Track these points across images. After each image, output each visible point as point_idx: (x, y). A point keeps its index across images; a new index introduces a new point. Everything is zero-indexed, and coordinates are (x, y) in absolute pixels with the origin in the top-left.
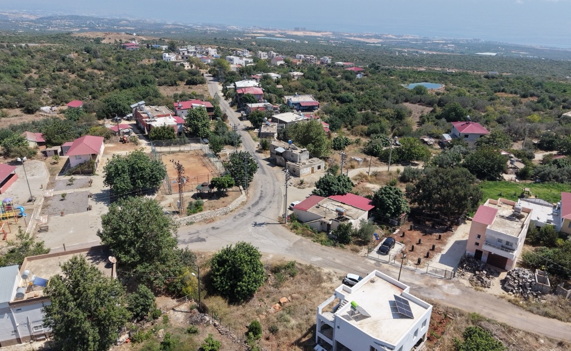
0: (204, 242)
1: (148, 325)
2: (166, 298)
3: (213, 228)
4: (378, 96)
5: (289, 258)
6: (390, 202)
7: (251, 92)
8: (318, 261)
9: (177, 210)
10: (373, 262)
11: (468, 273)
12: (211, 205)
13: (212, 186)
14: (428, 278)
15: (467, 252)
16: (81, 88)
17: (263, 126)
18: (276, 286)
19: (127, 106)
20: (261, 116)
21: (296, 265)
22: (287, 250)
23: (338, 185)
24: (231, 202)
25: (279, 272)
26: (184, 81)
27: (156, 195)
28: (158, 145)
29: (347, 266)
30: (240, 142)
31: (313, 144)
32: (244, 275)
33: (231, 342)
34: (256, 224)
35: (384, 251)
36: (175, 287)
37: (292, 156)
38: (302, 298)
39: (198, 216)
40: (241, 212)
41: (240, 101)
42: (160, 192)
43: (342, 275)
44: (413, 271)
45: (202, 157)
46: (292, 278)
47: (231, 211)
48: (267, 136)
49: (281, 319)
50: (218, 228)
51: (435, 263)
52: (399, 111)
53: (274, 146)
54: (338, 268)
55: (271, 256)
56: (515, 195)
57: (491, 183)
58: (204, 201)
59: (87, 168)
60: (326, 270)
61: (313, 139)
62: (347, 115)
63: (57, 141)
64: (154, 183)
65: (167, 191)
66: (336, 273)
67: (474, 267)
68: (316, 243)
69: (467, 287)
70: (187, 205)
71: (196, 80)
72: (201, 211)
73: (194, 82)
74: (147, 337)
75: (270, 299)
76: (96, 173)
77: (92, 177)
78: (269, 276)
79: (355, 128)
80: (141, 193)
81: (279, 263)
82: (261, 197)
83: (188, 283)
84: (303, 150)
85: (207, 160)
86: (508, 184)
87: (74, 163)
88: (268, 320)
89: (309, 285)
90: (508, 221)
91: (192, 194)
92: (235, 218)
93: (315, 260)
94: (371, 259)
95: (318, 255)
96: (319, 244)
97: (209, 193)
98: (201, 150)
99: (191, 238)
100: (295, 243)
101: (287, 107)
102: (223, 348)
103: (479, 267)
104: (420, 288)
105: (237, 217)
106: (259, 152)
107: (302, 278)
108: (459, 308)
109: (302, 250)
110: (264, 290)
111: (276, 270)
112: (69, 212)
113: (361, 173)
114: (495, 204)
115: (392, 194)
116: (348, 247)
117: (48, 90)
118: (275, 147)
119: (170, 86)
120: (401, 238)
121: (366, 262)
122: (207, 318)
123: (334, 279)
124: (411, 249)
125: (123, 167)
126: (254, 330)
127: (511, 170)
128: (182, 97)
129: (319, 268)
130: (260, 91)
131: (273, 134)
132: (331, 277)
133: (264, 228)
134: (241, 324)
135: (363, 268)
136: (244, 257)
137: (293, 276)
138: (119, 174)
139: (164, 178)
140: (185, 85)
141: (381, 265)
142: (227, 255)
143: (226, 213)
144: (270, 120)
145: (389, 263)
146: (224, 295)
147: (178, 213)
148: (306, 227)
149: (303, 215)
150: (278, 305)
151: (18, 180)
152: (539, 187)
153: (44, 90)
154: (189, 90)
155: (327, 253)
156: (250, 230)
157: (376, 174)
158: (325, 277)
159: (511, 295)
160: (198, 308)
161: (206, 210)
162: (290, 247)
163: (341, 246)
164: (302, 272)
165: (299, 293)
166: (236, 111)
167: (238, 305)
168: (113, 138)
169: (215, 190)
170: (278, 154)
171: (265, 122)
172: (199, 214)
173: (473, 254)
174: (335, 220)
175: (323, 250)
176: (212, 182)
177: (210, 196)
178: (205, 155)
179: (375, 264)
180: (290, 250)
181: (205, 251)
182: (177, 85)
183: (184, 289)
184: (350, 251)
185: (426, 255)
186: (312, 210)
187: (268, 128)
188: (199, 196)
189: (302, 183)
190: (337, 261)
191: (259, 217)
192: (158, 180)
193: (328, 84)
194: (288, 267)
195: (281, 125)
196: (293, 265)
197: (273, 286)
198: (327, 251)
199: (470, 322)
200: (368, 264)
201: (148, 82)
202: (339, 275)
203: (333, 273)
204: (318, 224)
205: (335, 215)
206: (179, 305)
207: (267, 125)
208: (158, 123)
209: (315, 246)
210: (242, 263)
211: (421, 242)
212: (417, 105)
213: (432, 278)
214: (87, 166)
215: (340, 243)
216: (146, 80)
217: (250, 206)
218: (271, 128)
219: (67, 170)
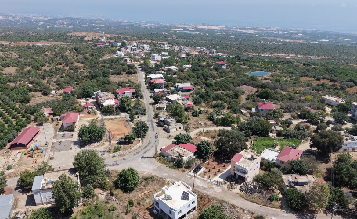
0: (118, 166)
1: (90, 199)
2: (98, 189)
3: (124, 159)
4: (228, 82)
5: (154, 174)
6: (204, 148)
7: (157, 82)
8: (165, 175)
9: (109, 150)
10: (189, 176)
11: (228, 183)
12: (124, 147)
13: (125, 139)
14: (210, 184)
15: (231, 173)
17: (159, 103)
18: (144, 186)
19: (92, 91)
20: (159, 98)
21: (155, 177)
22: (153, 170)
23: (183, 139)
24: (134, 146)
26: (125, 72)
27: (101, 142)
28: (104, 115)
30: (145, 113)
31: (178, 116)
32: (129, 181)
33: (121, 207)
34: (143, 158)
35: (195, 172)
36: (102, 185)
37: (168, 122)
38: (154, 191)
39: (118, 153)
40: (138, 151)
41: (152, 86)
42: (103, 141)
44: (205, 181)
45: (125, 122)
46: (152, 183)
47: (133, 151)
48: (160, 109)
49: (143, 199)
50: (126, 159)
51: (217, 178)
52: (236, 92)
54: (173, 179)
55: (146, 173)
56: (270, 145)
57: (262, 138)
58: (122, 146)
59: (71, 129)
60: (168, 180)
61: (178, 114)
62: (206, 95)
63: (58, 114)
64: (99, 137)
65: (106, 140)
67: (231, 180)
68: (167, 167)
69: (225, 189)
70: (113, 148)
71: (132, 71)
72: (119, 151)
73: (130, 72)
74: (90, 204)
75: (141, 191)
76: (75, 130)
77: (73, 133)
78: (143, 181)
79: (208, 103)
80: (94, 141)
81: (148, 176)
82: (149, 144)
83: (107, 184)
84: (173, 119)
85: (127, 124)
86: (272, 139)
87: (65, 126)
88: (137, 199)
89: (159, 186)
90: (249, 161)
91: (117, 142)
92: (134, 154)
93: (164, 175)
94: (189, 175)
95: (166, 173)
96: (168, 168)
97: (125, 142)
98: (126, 117)
99: (113, 163)
100: (158, 167)
101: (177, 90)
102: (117, 209)
103: (233, 180)
104: (205, 188)
105: (135, 154)
106: (154, 118)
107: (156, 183)
109: (160, 170)
110: (139, 187)
111: (146, 179)
112: (62, 150)
114: (246, 152)
115: (205, 145)
116: (181, 169)
118: (160, 117)
119: (117, 75)
120: (207, 166)
121: (186, 176)
122: (113, 198)
124: (209, 171)
125: (86, 131)
126: (131, 203)
127: (275, 131)
128: (121, 85)
129: (165, 179)
130: (162, 81)
131: (164, 108)
132: (169, 183)
133: (146, 159)
134: (127, 201)
136: (129, 174)
137: (152, 182)
138: (84, 134)
139: (105, 134)
140: (126, 74)
141: (192, 178)
142: (123, 173)
143: (131, 152)
144: (165, 98)
145: (196, 177)
146: (122, 189)
147: (109, 151)
148: (165, 159)
149: (165, 154)
150: (143, 194)
151: (41, 134)
152: (285, 141)
154: (128, 77)
155: (171, 172)
156: (140, 160)
157: (207, 132)
158: (166, 183)
160: (110, 194)
161: (121, 151)
163: (178, 169)
164: (157, 180)
165: (153, 189)
166: (149, 92)
167: (127, 193)
168: (84, 111)
169: (127, 140)
170: (161, 121)
172: (118, 152)
173: (233, 174)
174: (177, 157)
175: (169, 170)
176: (125, 137)
177: (125, 143)
178: (127, 121)
180: (155, 170)
181: (118, 170)
182: (121, 75)
183: (105, 186)
184: (181, 171)
185: (214, 174)
186: (169, 152)
187: (162, 104)
188: (119, 143)
189: (170, 136)
190: (174, 176)
191: (145, 154)
192: (101, 136)
193: (202, 74)
194: (151, 178)
195: (169, 102)
196: (153, 177)
198: (171, 171)
201: (106, 74)
202: (173, 182)
203: (170, 181)
204: (170, 158)
205: (177, 155)
206: (103, 192)
207: (161, 102)
208: (106, 103)
210: (128, 176)
211: (215, 167)
212: (250, 87)
213: (212, 184)
214: (71, 128)
215: (177, 167)
216: (105, 72)
217: (143, 148)
218: (163, 104)
219: (62, 129)
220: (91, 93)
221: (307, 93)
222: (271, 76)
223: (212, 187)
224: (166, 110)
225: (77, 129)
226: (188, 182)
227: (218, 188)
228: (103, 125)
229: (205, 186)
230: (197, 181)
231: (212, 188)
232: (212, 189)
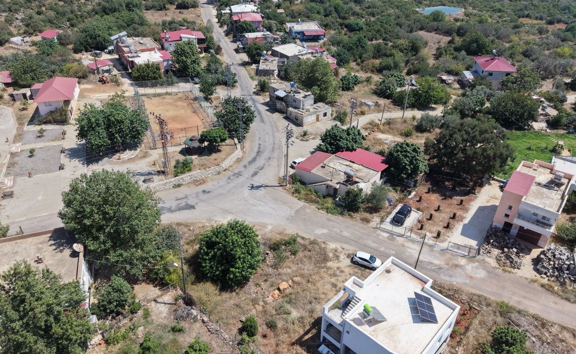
0: (193, 210)
1: (126, 321)
2: (147, 286)
3: (204, 192)
4: (390, 23)
5: (291, 230)
6: (406, 161)
7: (248, 19)
8: (323, 234)
9: (163, 169)
10: (386, 235)
11: (495, 250)
12: (201, 162)
13: (201, 141)
14: (449, 256)
15: (494, 224)
16: (57, 13)
17: (261, 61)
18: (275, 266)
19: (107, 37)
20: (259, 49)
21: (299, 240)
22: (287, 219)
23: (347, 140)
24: (225, 159)
25: (279, 249)
26: (174, 4)
27: (139, 149)
28: (141, 86)
29: (355, 239)
30: (235, 82)
31: (319, 86)
32: (238, 260)
33: (221, 343)
34: (252, 187)
35: (398, 221)
36: (157, 274)
37: (295, 101)
38: (304, 282)
39: (186, 177)
40: (236, 171)
41: (237, 29)
42: (143, 145)
43: (351, 252)
44: (432, 247)
45: (192, 102)
46: (293, 257)
47: (225, 170)
48: (266, 73)
49: (281, 311)
50: (209, 192)
51: (456, 236)
52: (415, 42)
53: (273, 88)
54: (346, 243)
55: (270, 227)
56: (546, 148)
57: (518, 133)
58: (194, 157)
59: (59, 117)
60: (332, 246)
61: (319, 80)
62: (357, 47)
63: (25, 83)
64: (134, 137)
65: (152, 145)
66: (343, 249)
67: (502, 243)
68: (321, 211)
69: (493, 267)
70: (173, 163)
71: (187, 3)
72: (190, 170)
73: (185, 5)
74: (124, 338)
75: (268, 283)
76: (71, 122)
77: (65, 127)
78: (267, 254)
79: (365, 62)
80: (121, 148)
81: (278, 238)
82: (258, 152)
83: (171, 269)
84: (307, 94)
85: (198, 105)
86: (538, 134)
87: (43, 111)
88: (265, 312)
89: (313, 264)
90: (545, 190)
91: (179, 149)
92: (229, 178)
93: (319, 233)
94: (384, 231)
95: (323, 227)
96: (324, 212)
97: (199, 147)
98: (191, 91)
99: (179, 204)
100: (297, 211)
101: (289, 37)
102: (212, 351)
103: (508, 243)
104: (440, 268)
105: (232, 178)
106: (256, 93)
107: (305, 256)
108: (485, 295)
109: (305, 220)
110: (262, 272)
111: (275, 247)
112: (37, 172)
113: (373, 121)
114: (530, 168)
115: (409, 152)
116: (357, 216)
117: (20, 16)
118: (275, 90)
119: (158, 10)
120: (418, 203)
121: (378, 235)
122: (195, 312)
123: (342, 257)
124: (429, 217)
125: (98, 120)
126: (248, 329)
127: (542, 117)
128: (171, 26)
129: (324, 243)
130: (258, 17)
131: (273, 71)
132: (338, 254)
133: (262, 191)
134: (234, 317)
135: (374, 243)
136: (236, 240)
137: (294, 253)
138: (93, 128)
139: (147, 130)
140: (175, 9)
141: (395, 238)
142: (217, 237)
143: (219, 173)
144: (270, 52)
145: (405, 236)
146: (214, 280)
147: (163, 172)
148: (310, 190)
149: (306, 177)
150: (277, 292)
152: (572, 139)
153: (17, 16)
154: (180, 15)
155: (334, 223)
156: (246, 195)
157: (389, 123)
158: (331, 255)
159: (544, 278)
160: (184, 299)
161: (195, 170)
162: (291, 216)
163: (349, 215)
164: (305, 248)
165: (302, 276)
166: (232, 42)
167: (232, 291)
168: (92, 77)
169: (206, 144)
170: (278, 98)
171: (264, 56)
172: (187, 174)
173: (501, 226)
174: (343, 184)
175: (329, 220)
176: (202, 136)
177: (200, 152)
178: (196, 99)
179: (388, 237)
180: (291, 219)
181: (195, 221)
182: (166, 10)
183: (167, 278)
184: (360, 221)
185: (446, 225)
186: (317, 171)
187: (267, 63)
188: (187, 151)
189: (305, 134)
190: (345, 234)
191: (256, 178)
192: (139, 134)
193: (335, 8)
194: (289, 243)
195: (282, 60)
196: (294, 241)
197: (271, 267)
198: (333, 221)
199: (498, 314)
200: (380, 237)
201: (134, 6)
202: (347, 252)
203: (340, 249)
204: (324, 187)
205: (343, 178)
206: (162, 295)
207: (266, 60)
208: (142, 59)
209: (320, 214)
211: (441, 208)
212: (433, 34)
213: (453, 255)
214: (58, 114)
215: (348, 211)
216: (131, 3)
217: (247, 164)
218: (271, 64)
219: (36, 119)
220: (104, 40)
221: (551, 43)
222: (465, 14)
223: (456, 262)
224: (278, 75)
225: (74, 117)
226: (387, 251)
227: (473, 265)
228: (141, 107)
229: (436, 262)
230: (411, 248)
231: (457, 266)
232: (459, 270)
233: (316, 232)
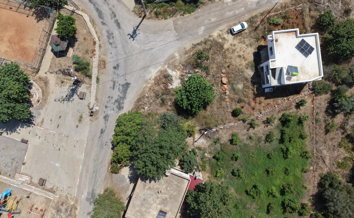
0: (130, 86)
3: (115, 68)
5: (187, 45)
29: (221, 19)
39: (95, 71)
43: (226, 29)
47: (99, 40)
50: (118, 65)
55: (177, 55)
60: (215, 34)
66: (221, 31)
68: (186, 16)
89: (219, 55)
92: (111, 44)
93: (201, 32)
95: (199, 26)
99: (119, 90)
121: (227, 4)
123: (226, 36)
129: (210, 36)
132: (222, 37)
133: (141, 34)
134: (225, 113)
135: (230, 11)
143: (100, 46)
155: (201, 18)
156: (137, 46)
158: (220, 40)
162: (177, 36)
163: (201, 3)
175: (196, 18)
179: (232, 0)
181: (141, 90)
190: (213, 20)
191: (123, 27)
198: (199, 17)
200: (229, 4)
202: (225, 31)
203: (221, 33)
217: (101, 20)
226: (240, 11)
233: (200, 34)
